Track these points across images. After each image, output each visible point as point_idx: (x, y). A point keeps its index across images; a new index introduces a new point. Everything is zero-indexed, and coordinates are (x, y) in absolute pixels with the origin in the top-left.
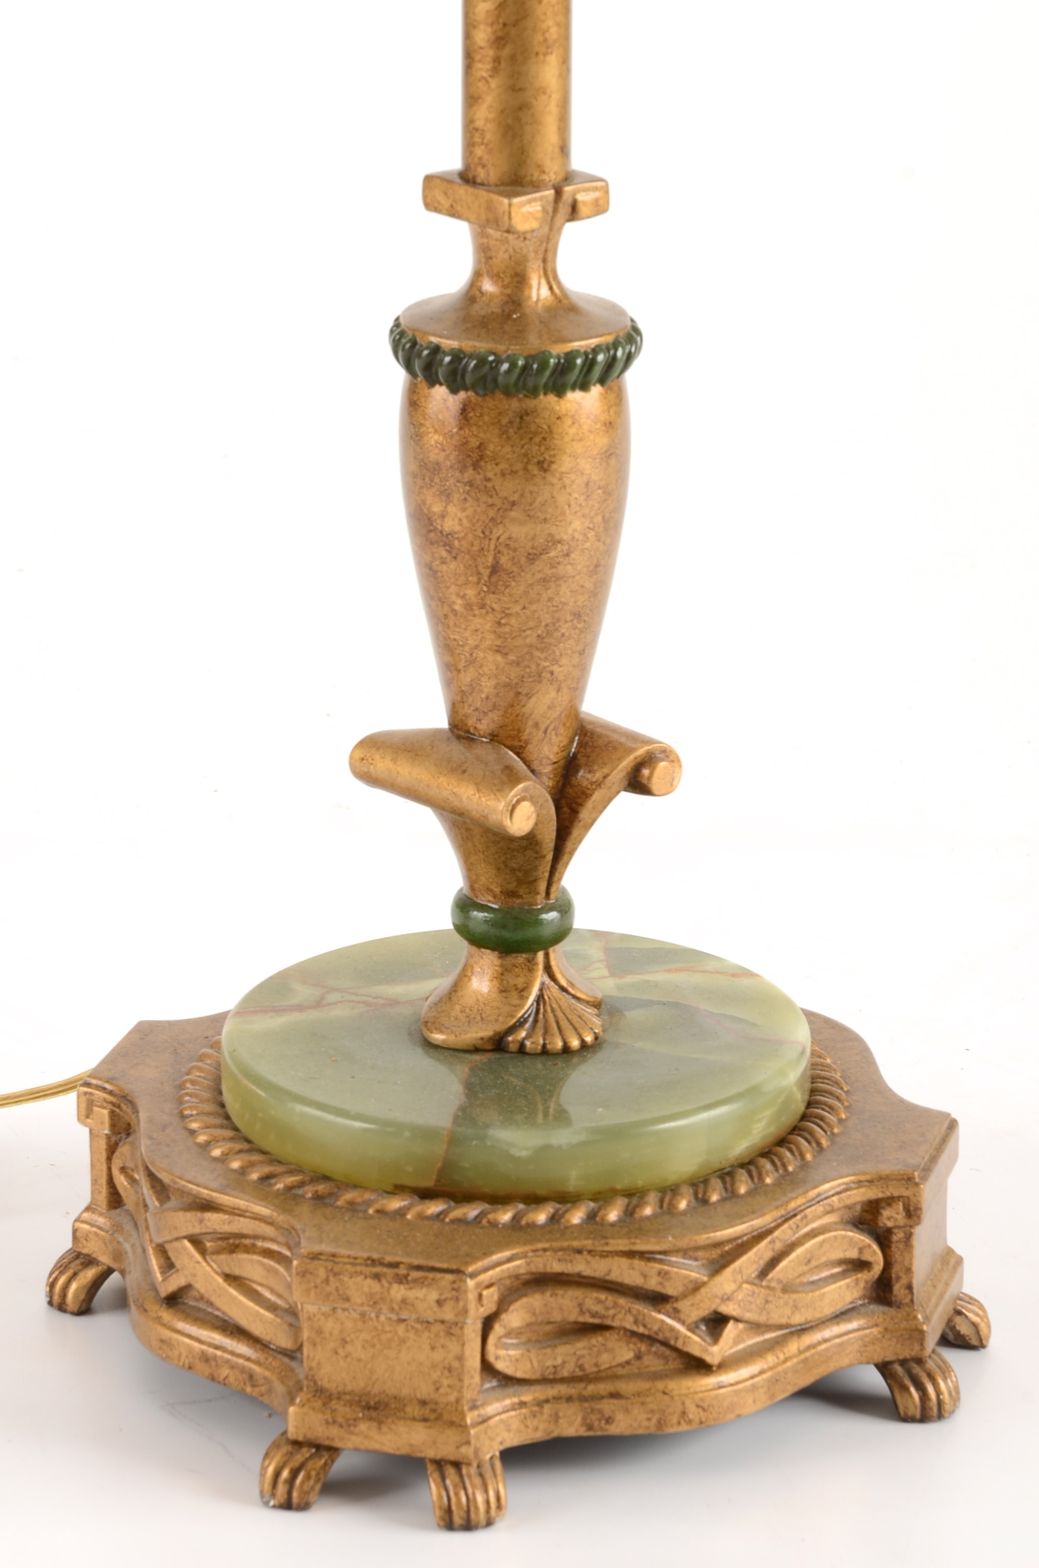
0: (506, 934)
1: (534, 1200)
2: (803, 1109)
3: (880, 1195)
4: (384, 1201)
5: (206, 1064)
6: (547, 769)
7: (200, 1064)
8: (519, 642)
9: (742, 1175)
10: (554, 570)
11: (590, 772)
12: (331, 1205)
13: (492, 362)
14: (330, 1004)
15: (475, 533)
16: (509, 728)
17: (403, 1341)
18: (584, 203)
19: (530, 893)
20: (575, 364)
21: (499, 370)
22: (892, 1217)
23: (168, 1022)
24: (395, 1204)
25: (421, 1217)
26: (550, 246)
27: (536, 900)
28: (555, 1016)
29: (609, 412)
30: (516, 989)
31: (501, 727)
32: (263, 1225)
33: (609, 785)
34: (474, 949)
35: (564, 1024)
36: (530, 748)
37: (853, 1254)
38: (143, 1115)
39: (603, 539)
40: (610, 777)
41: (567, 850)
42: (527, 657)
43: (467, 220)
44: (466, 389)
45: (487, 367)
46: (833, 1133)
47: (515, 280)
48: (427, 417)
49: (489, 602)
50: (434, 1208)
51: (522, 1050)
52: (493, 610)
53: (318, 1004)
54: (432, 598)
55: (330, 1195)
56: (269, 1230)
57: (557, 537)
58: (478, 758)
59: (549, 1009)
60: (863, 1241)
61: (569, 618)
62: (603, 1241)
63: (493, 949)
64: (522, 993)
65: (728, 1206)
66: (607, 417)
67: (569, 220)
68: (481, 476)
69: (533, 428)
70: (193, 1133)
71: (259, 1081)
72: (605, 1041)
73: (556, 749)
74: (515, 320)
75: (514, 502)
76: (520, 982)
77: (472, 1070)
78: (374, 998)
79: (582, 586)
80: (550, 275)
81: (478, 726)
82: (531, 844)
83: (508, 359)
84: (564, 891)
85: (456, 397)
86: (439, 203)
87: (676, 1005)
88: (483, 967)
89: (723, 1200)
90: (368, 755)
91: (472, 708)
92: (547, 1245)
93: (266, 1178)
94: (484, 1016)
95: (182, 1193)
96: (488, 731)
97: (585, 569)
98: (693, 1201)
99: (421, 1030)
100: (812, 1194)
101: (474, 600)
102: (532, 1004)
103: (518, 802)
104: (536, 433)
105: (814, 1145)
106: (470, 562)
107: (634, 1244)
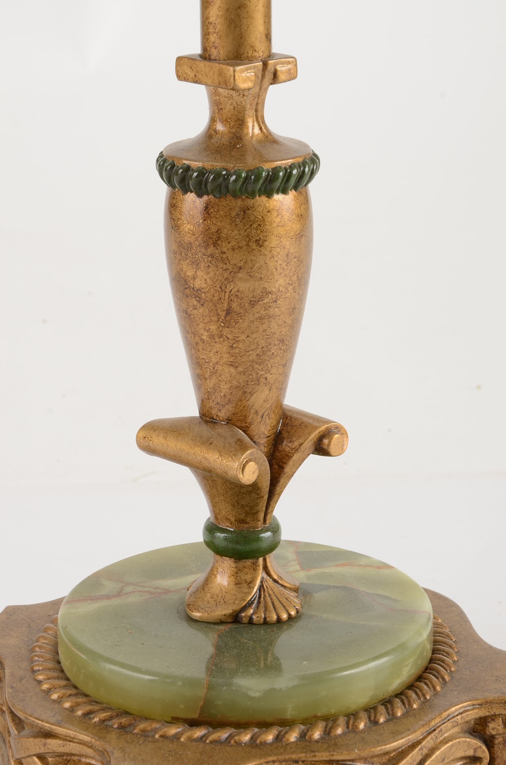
0: (239, 547)
1: (265, 725)
2: (430, 654)
3: (487, 714)
4: (166, 729)
5: (49, 634)
6: (263, 441)
7: (45, 634)
8: (245, 359)
9: (397, 702)
10: (267, 312)
11: (290, 442)
12: (131, 733)
13: (225, 175)
14: (126, 594)
15: (215, 288)
16: (239, 415)
18: (282, 72)
19: (253, 520)
20: (279, 175)
21: (230, 180)
22: (495, 728)
23: (25, 606)
24: (173, 731)
25: (190, 739)
26: (260, 101)
27: (258, 525)
28: (271, 599)
29: (300, 208)
30: (246, 582)
31: (234, 414)
32: (85, 748)
33: (303, 450)
34: (218, 557)
35: (277, 604)
36: (253, 427)
37: (470, 753)
38: (7, 671)
39: (297, 291)
40: (304, 445)
41: (277, 492)
42: (250, 368)
43: (206, 84)
44: (208, 194)
45: (222, 178)
46: (451, 671)
47: (238, 123)
48: (182, 214)
49: (225, 334)
50: (199, 732)
51: (251, 622)
52: (228, 338)
53: (119, 594)
54: (188, 332)
55: (130, 725)
56: (89, 751)
57: (269, 290)
58: (219, 435)
59: (267, 594)
60: (477, 743)
61: (277, 343)
62: (312, 754)
63: (230, 557)
64: (250, 585)
65: (391, 725)
66: (299, 211)
67: (271, 84)
68: (219, 251)
69: (252, 218)
70: (40, 682)
71: (82, 648)
72: (303, 614)
73: (269, 428)
74: (239, 148)
75: (241, 267)
76: (248, 577)
77: (219, 636)
78: (154, 589)
79: (285, 322)
80: (260, 120)
81: (219, 414)
82: (254, 489)
83: (235, 173)
84: (275, 519)
85: (201, 200)
86: (187, 74)
87: (345, 588)
88: (224, 569)
89: (387, 721)
90: (148, 435)
91: (215, 403)
92: (275, 758)
93: (87, 714)
94: (225, 600)
95: (32, 725)
96: (225, 417)
97: (287, 311)
98: (368, 722)
99: (185, 610)
100: (444, 715)
101: (216, 332)
102: (256, 592)
103: (247, 462)
104: (254, 222)
105: (441, 680)
106: (212, 308)
107: (333, 755)
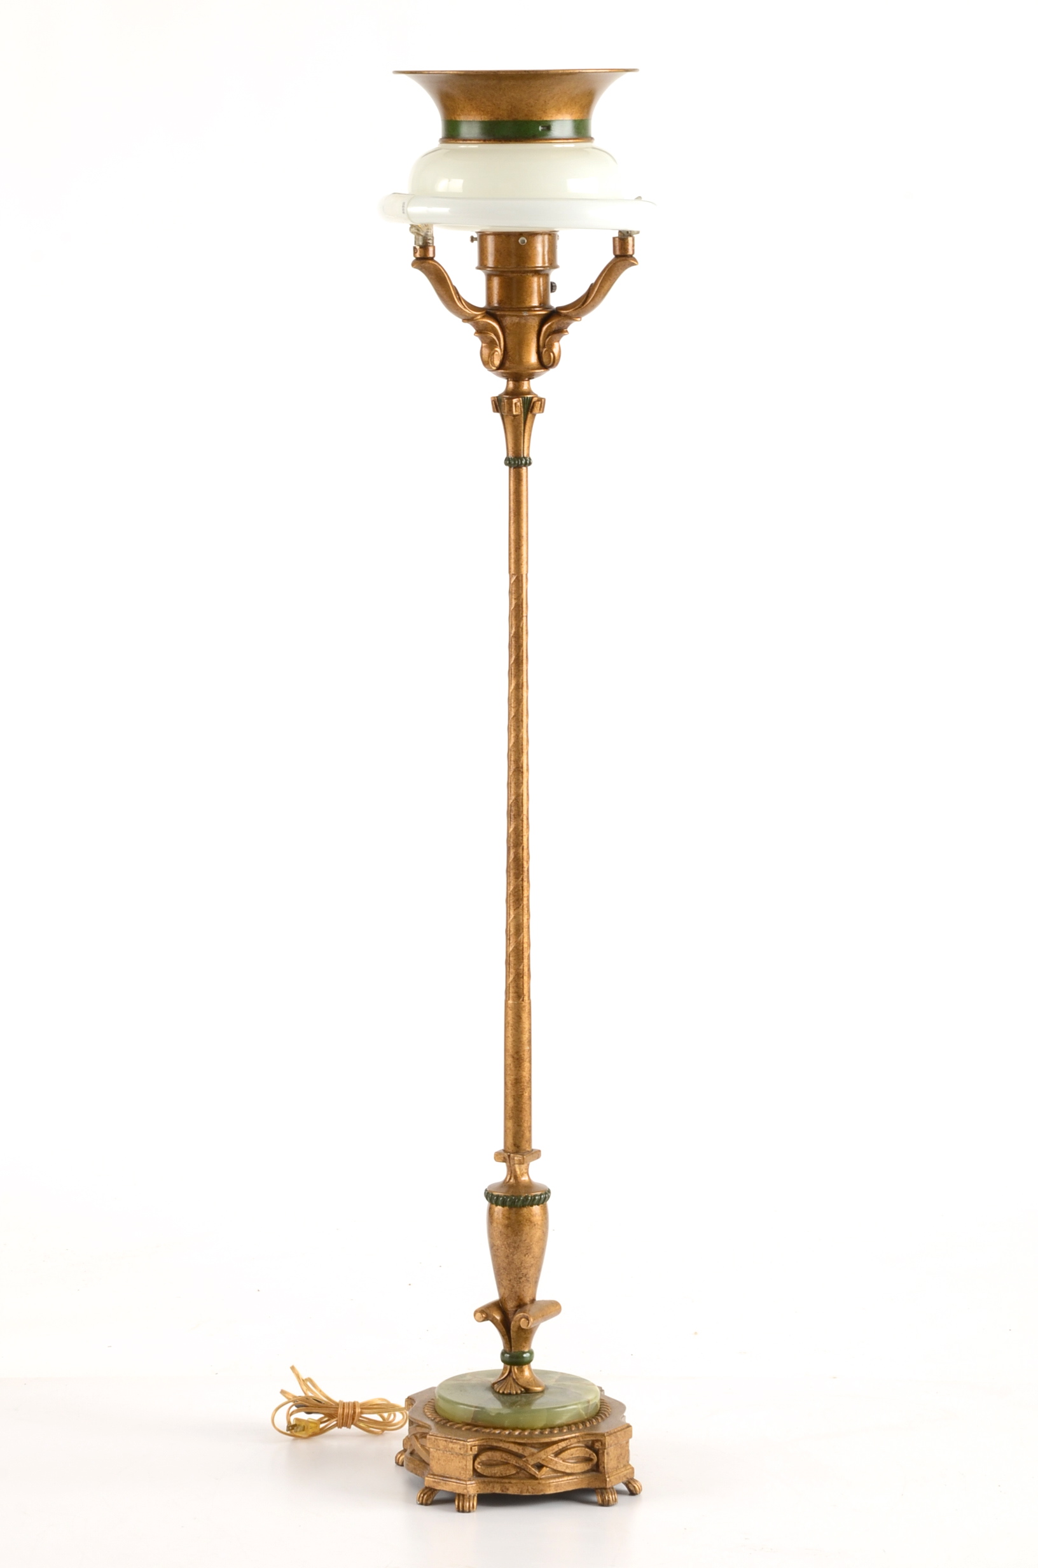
4: (458, 1425)
17: (452, 1460)
37: (588, 1456)
60: (589, 1452)
